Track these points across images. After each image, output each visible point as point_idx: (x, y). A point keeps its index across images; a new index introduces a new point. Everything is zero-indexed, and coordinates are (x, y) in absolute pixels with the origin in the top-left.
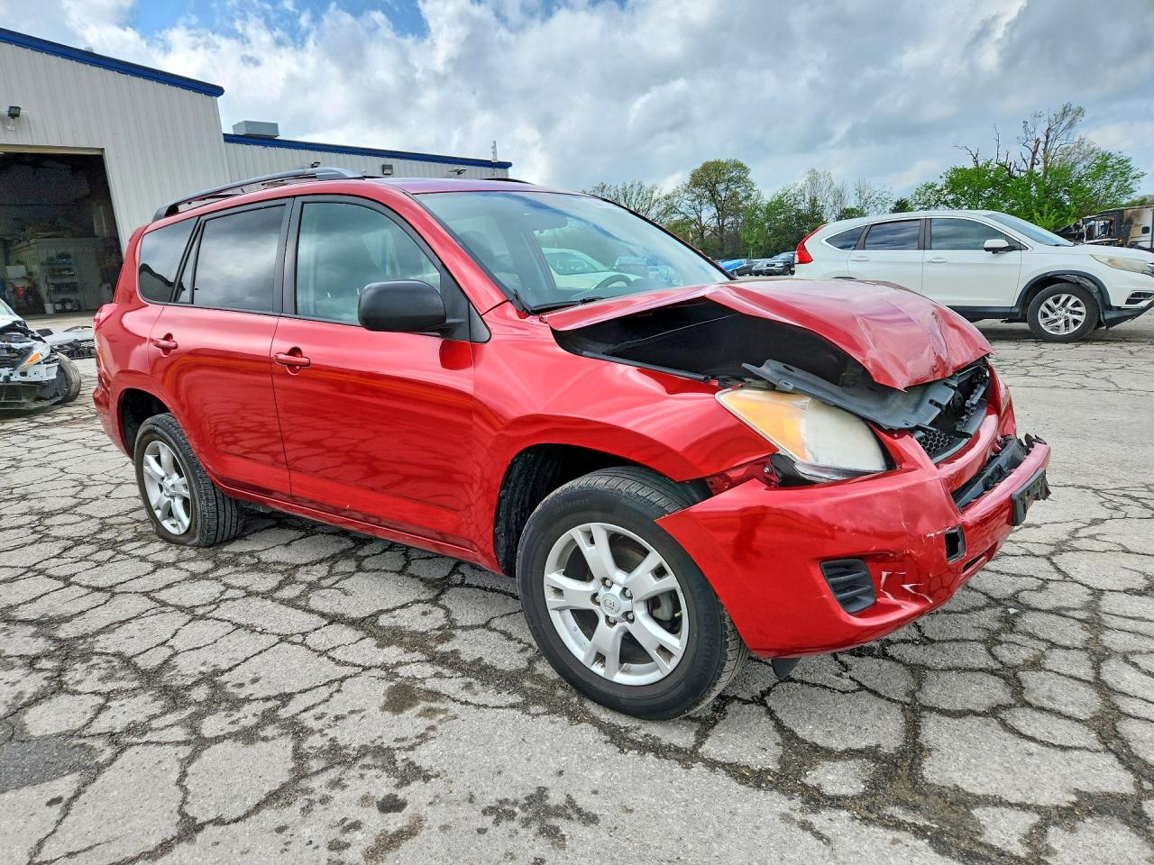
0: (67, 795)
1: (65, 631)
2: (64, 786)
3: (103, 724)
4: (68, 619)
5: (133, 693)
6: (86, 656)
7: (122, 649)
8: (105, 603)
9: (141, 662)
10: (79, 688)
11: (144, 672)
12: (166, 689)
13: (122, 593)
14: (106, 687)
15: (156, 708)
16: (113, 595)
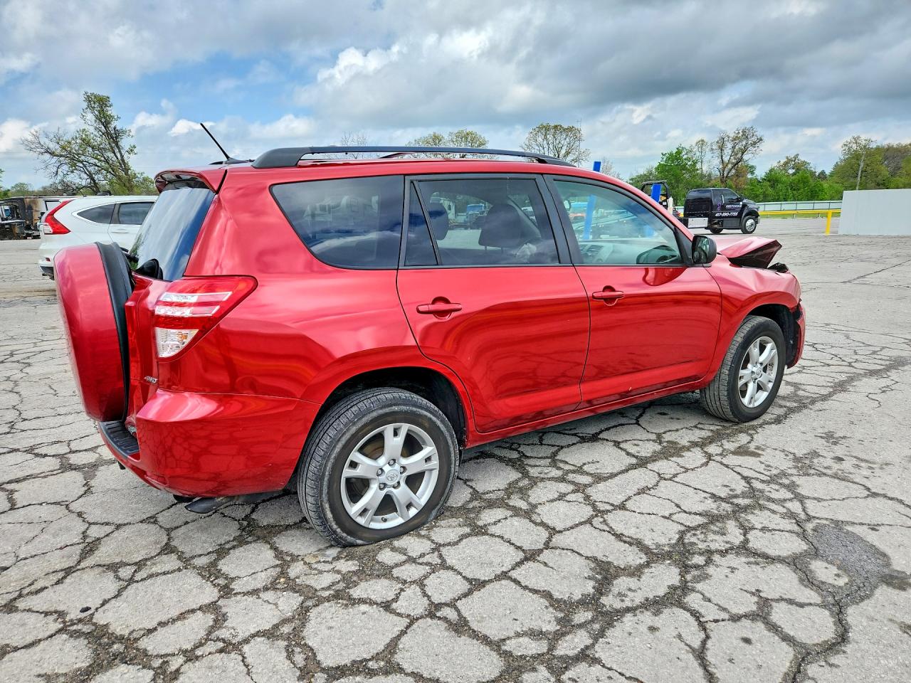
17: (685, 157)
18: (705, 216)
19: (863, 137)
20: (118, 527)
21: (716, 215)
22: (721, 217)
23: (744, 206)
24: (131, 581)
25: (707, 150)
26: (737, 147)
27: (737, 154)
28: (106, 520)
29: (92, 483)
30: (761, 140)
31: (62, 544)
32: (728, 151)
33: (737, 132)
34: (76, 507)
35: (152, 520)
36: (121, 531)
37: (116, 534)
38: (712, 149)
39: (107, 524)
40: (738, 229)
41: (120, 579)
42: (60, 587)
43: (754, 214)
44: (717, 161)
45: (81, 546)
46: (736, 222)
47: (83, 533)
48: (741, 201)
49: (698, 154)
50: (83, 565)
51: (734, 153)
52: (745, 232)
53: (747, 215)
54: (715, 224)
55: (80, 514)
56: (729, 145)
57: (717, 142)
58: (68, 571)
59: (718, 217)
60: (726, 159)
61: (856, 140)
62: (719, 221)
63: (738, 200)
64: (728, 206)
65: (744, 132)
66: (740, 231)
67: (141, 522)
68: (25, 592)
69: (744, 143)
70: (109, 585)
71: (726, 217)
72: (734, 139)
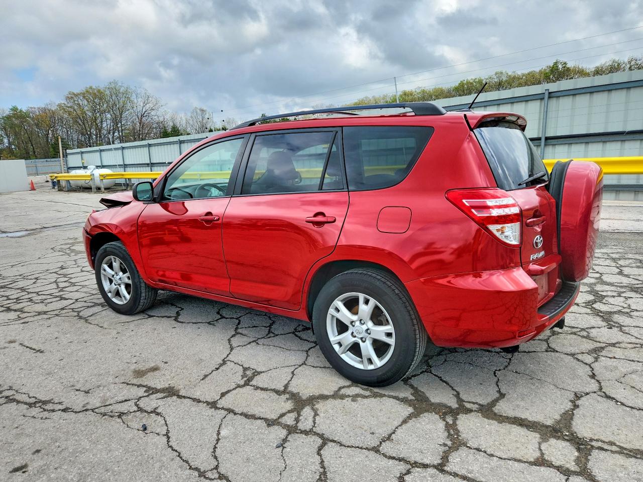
20: (573, 355)
24: (583, 330)
28: (578, 362)
29: (569, 406)
31: (613, 360)
34: (594, 386)
35: (550, 349)
36: (573, 352)
37: (578, 351)
39: (578, 360)
41: (588, 332)
42: (620, 340)
45: (602, 354)
47: (597, 361)
50: (604, 345)
55: (593, 376)
58: (613, 345)
67: (557, 352)
68: (639, 346)
70: (594, 333)
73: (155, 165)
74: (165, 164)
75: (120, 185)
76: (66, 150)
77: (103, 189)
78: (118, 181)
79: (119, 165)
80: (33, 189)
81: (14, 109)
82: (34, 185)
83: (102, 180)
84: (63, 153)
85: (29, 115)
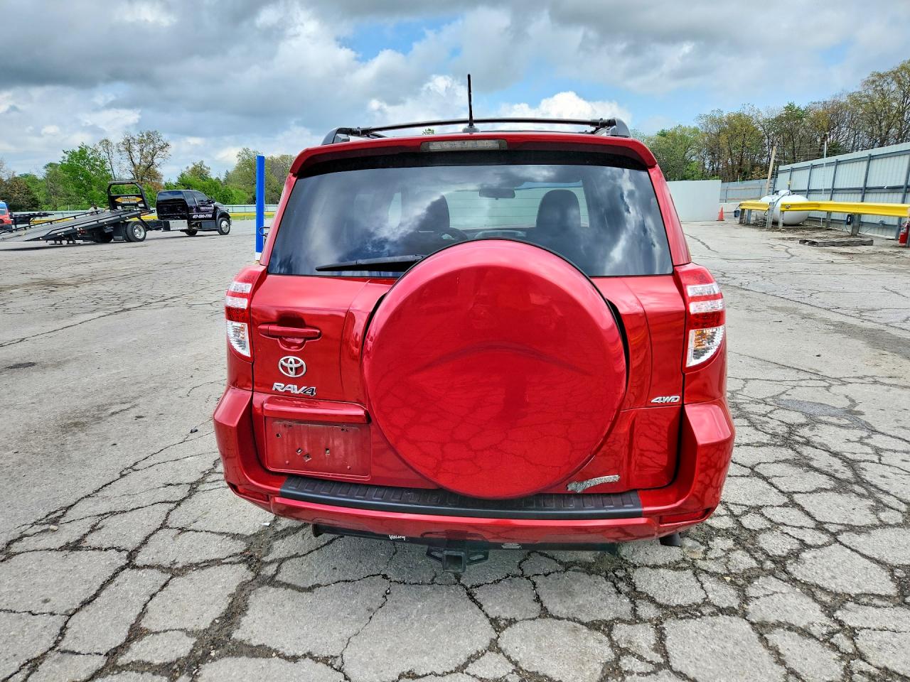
0: (784, 395)
1: (788, 453)
2: (784, 397)
3: (769, 408)
4: (786, 461)
5: (753, 413)
6: (774, 435)
7: (755, 431)
8: (760, 463)
9: (746, 423)
10: (779, 423)
11: (746, 418)
12: (739, 409)
13: (745, 467)
14: (765, 419)
15: (745, 406)
16: (752, 469)
17: (91, 156)
18: (183, 218)
19: (251, 149)
21: (194, 217)
22: (198, 219)
23: (216, 208)
25: (114, 151)
26: (145, 151)
27: (146, 158)
30: (167, 145)
32: (136, 155)
33: (141, 135)
38: (119, 151)
40: (215, 230)
43: (226, 216)
44: (127, 164)
46: (212, 223)
48: (213, 202)
49: (103, 154)
51: (144, 157)
52: (222, 233)
53: (220, 217)
54: (194, 226)
56: (136, 147)
57: (123, 144)
59: (195, 219)
60: (137, 161)
61: (246, 151)
62: (196, 224)
63: (210, 202)
64: (202, 208)
65: (148, 135)
66: (217, 233)
69: (152, 146)
71: (202, 219)
72: (140, 142)
73: (870, 191)
74: (883, 191)
75: (816, 220)
76: (778, 166)
77: (780, 226)
78: (813, 214)
79: (825, 190)
80: (721, 219)
81: (790, 108)
82: (724, 214)
83: (783, 211)
84: (774, 170)
85: (808, 113)
